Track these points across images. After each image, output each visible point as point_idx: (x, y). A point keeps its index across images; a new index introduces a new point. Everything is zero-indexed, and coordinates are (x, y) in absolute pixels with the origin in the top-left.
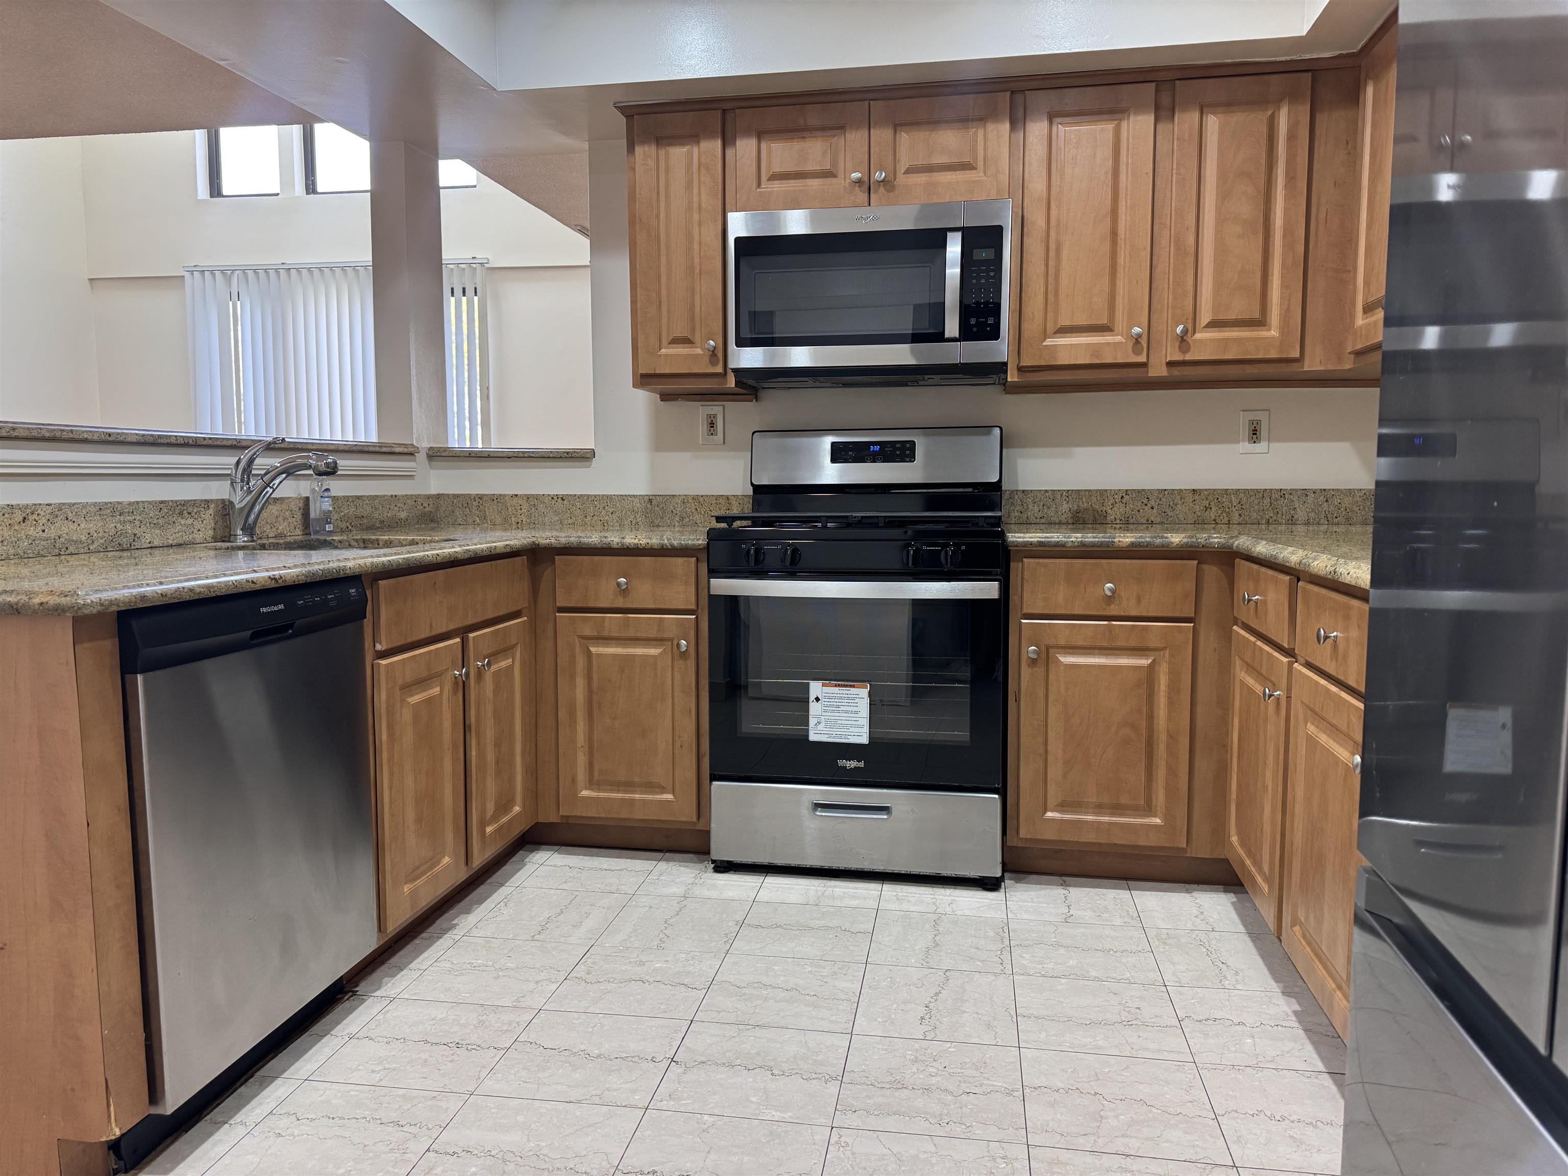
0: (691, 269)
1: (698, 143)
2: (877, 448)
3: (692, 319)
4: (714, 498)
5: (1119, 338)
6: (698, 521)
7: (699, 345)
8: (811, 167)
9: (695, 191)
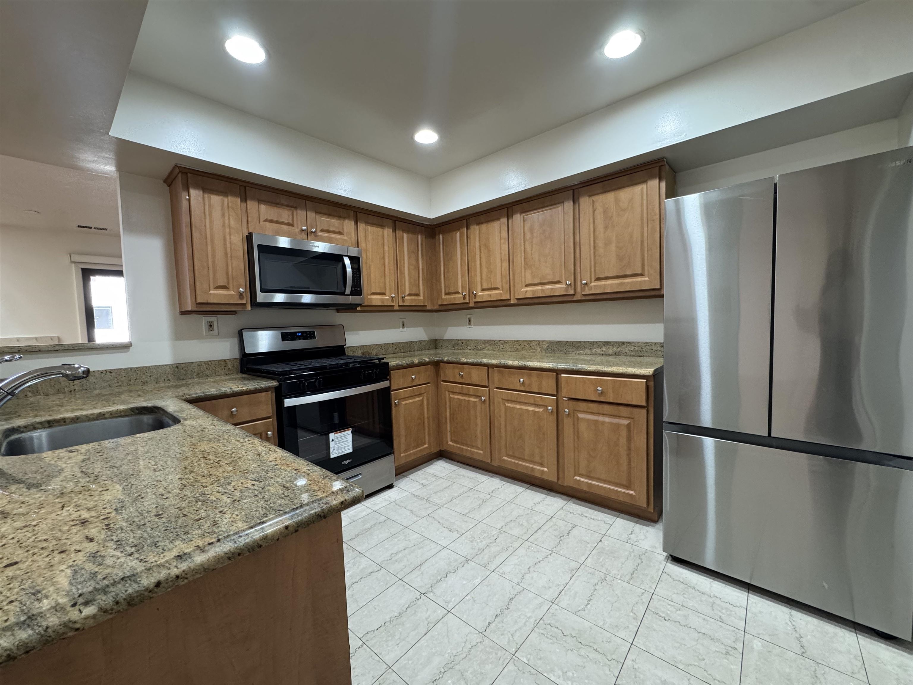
0: (226, 254)
1: (227, 196)
2: (300, 334)
3: (228, 278)
4: (217, 362)
5: (387, 297)
6: (208, 374)
7: (232, 289)
8: (283, 220)
9: (226, 218)
